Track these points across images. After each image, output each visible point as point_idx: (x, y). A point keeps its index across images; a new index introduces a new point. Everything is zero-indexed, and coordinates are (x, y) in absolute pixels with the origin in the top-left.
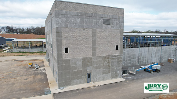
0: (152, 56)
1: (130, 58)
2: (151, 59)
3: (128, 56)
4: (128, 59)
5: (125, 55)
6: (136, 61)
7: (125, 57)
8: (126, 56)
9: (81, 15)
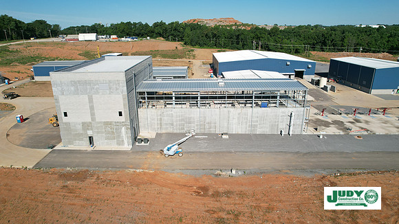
1: (183, 122)
2: (228, 127)
3: (178, 118)
4: (178, 123)
5: (172, 117)
6: (196, 127)
8: (174, 119)
9: (74, 83)
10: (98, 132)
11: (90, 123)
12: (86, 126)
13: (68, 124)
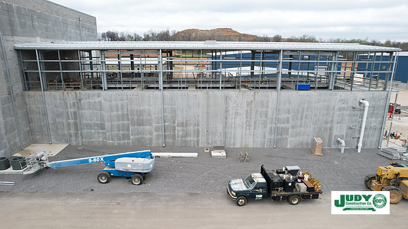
0: (230, 121)
1: (126, 122)
2: (225, 134)
3: (115, 113)
4: (115, 123)
5: (101, 109)
6: (155, 133)
7: (102, 116)
8: (106, 114)
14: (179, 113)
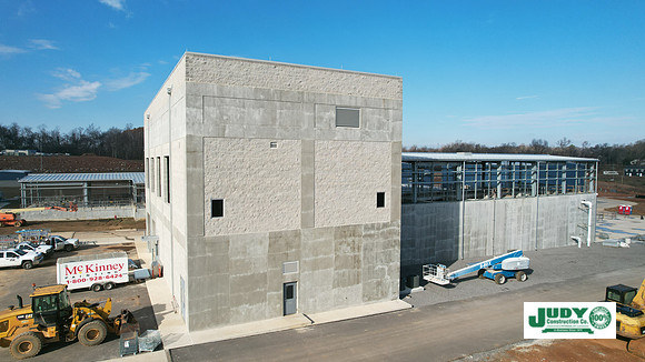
0: (507, 227)
1: (433, 236)
2: (504, 240)
3: (424, 227)
4: (424, 239)
5: (413, 225)
7: (414, 232)
8: (417, 229)
9: (265, 99)
10: (315, 266)
11: (297, 234)
12: (282, 246)
13: (220, 244)
14: (473, 222)
